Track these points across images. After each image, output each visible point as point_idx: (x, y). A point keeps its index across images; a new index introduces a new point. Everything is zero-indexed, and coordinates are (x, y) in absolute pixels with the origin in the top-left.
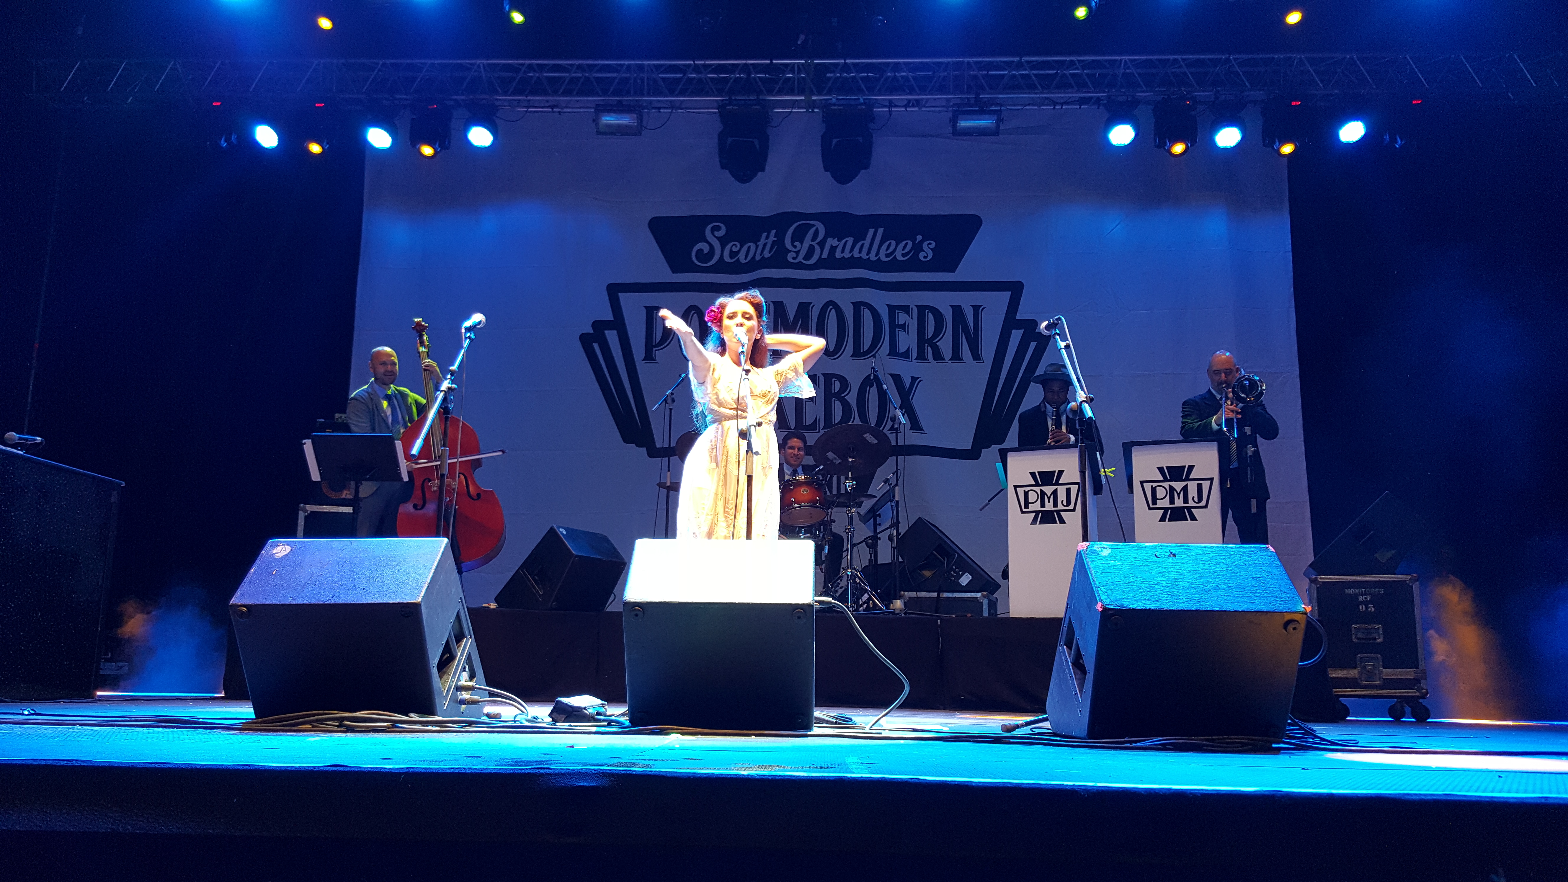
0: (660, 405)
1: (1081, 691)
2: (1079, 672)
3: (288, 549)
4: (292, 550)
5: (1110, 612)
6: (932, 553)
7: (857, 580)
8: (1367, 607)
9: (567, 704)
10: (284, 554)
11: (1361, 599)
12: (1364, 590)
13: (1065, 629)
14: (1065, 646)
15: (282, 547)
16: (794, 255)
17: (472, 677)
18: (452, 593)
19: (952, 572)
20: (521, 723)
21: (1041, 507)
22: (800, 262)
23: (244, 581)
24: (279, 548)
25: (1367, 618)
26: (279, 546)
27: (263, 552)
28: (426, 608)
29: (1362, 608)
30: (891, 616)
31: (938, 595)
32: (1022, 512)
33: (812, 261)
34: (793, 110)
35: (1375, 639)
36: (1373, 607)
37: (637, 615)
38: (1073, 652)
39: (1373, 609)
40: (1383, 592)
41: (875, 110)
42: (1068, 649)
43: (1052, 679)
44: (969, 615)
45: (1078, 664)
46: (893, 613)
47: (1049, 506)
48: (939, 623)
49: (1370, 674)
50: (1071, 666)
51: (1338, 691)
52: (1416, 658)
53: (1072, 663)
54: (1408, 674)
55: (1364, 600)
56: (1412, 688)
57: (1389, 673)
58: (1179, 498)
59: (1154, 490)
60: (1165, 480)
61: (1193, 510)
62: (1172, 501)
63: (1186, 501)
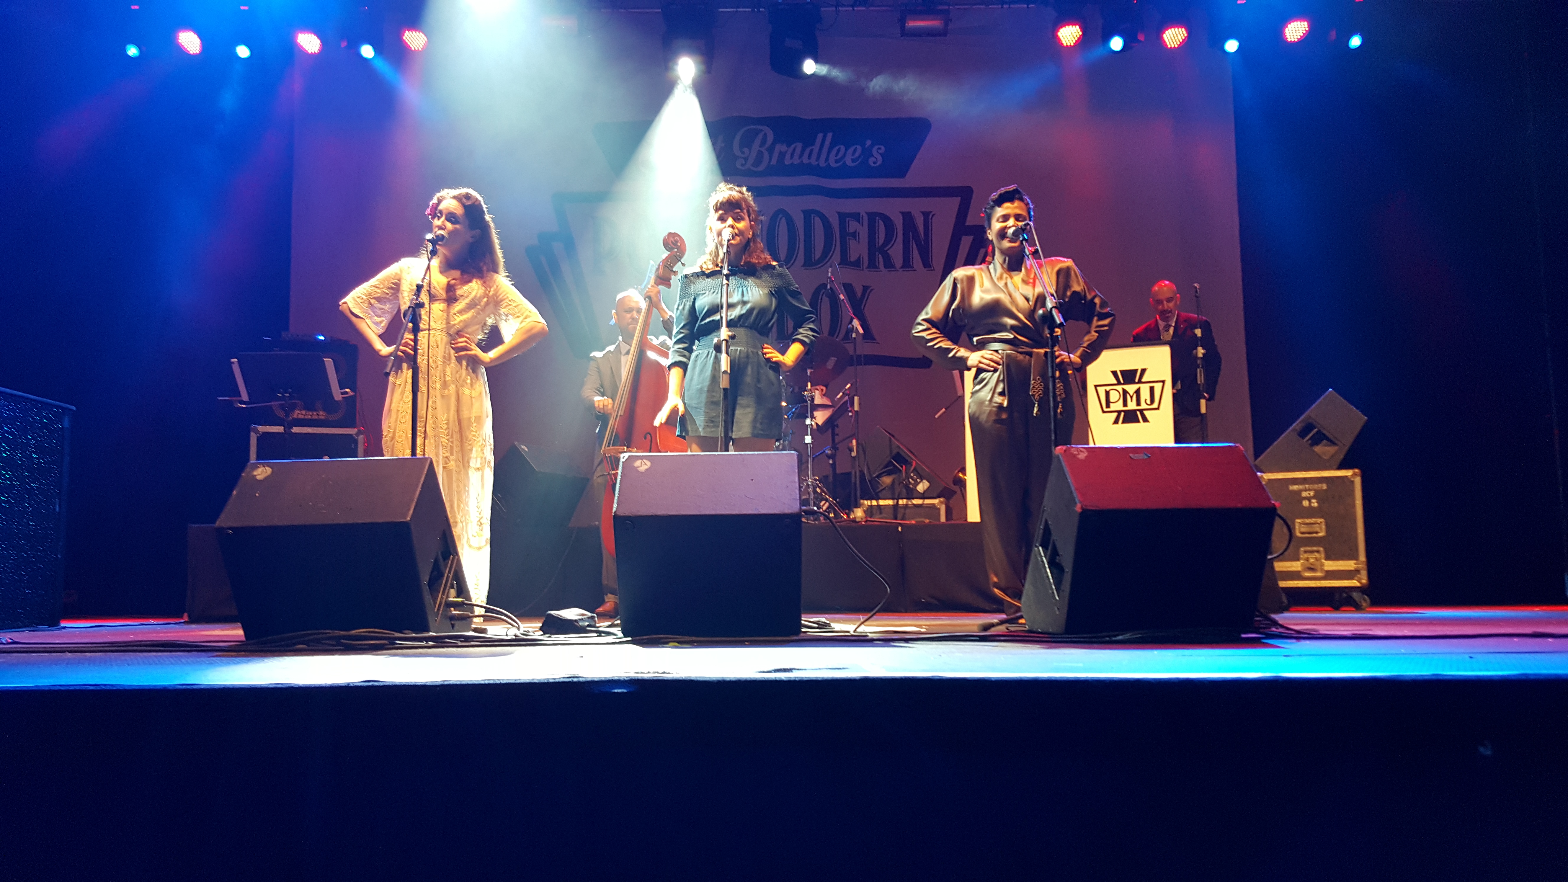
1: (1058, 590)
2: (1056, 569)
3: (269, 470)
4: (273, 471)
5: (1089, 513)
6: (890, 461)
7: (818, 490)
8: (1310, 503)
9: (557, 617)
10: (264, 476)
11: (1304, 494)
12: (1307, 486)
15: (262, 468)
16: (744, 162)
19: (911, 480)
20: (515, 636)
22: (749, 168)
24: (259, 470)
25: (1310, 513)
26: (259, 467)
27: (243, 474)
28: (416, 527)
29: (1306, 503)
30: (854, 524)
31: (898, 502)
33: (761, 168)
34: (739, 10)
35: (1317, 533)
36: (1317, 502)
37: (627, 529)
38: (1049, 551)
39: (1316, 505)
40: (1325, 487)
42: (1044, 550)
44: (927, 521)
45: (1055, 564)
46: (854, 520)
48: (900, 529)
49: (1312, 567)
50: (1047, 566)
51: (1282, 584)
52: (1357, 550)
53: (1049, 563)
54: (1349, 565)
55: (1308, 495)
56: (1352, 579)
57: (1330, 565)
58: (1132, 401)
59: (1107, 394)
60: (1119, 383)
61: (1145, 412)
62: (1125, 404)
63: (1138, 404)
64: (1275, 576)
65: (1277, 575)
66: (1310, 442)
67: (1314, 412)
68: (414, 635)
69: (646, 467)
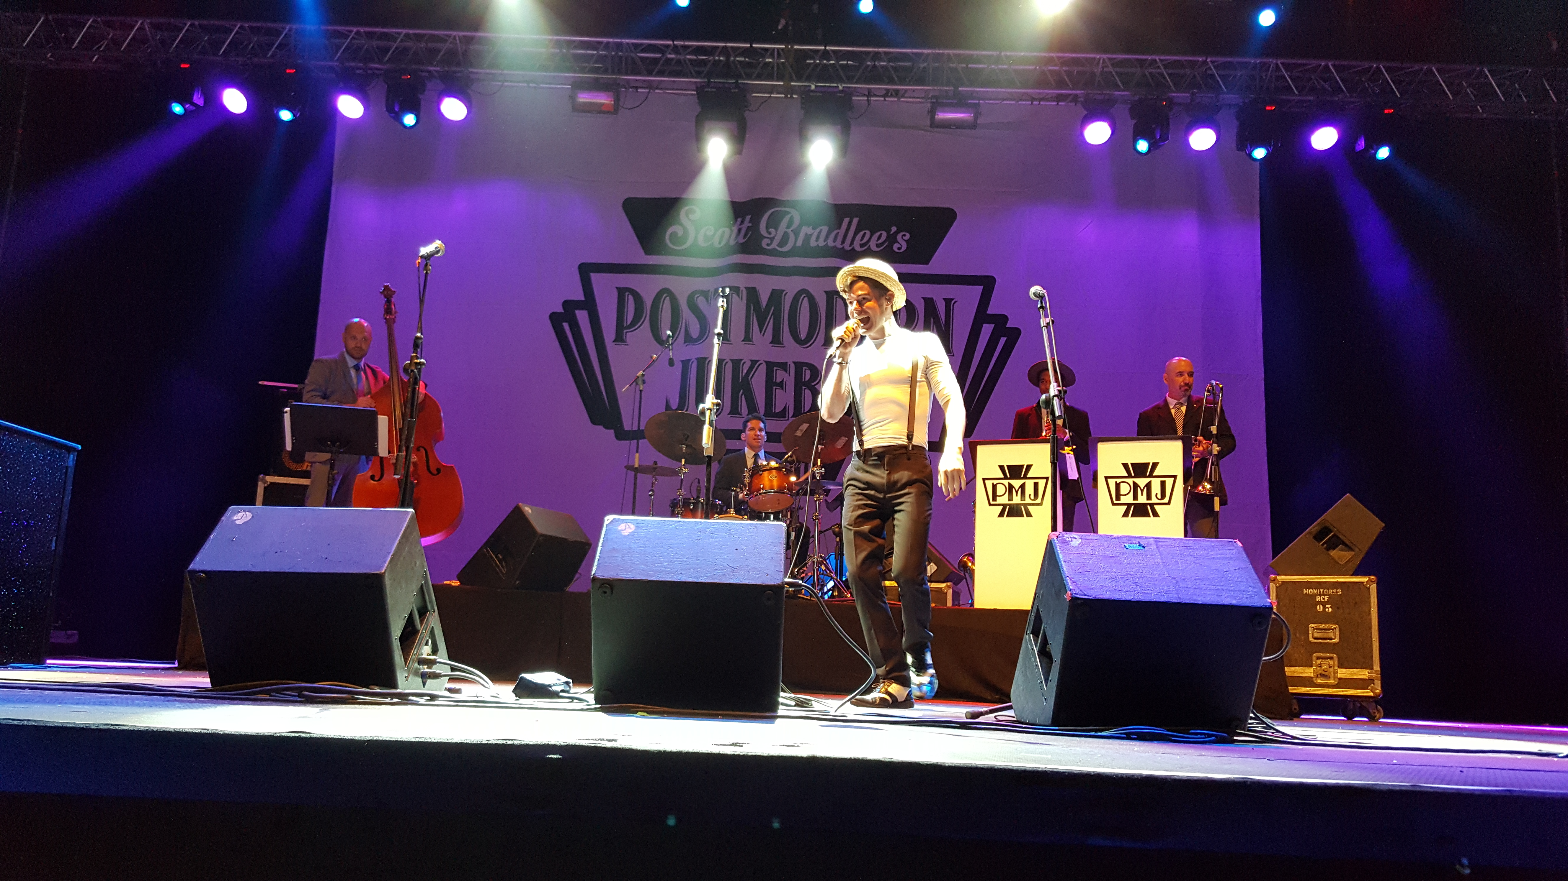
0: (630, 385)
1: (1046, 680)
2: (1046, 660)
3: (249, 515)
4: (253, 517)
5: (1079, 602)
7: (823, 567)
8: (1324, 608)
9: (530, 681)
10: (245, 521)
11: (1318, 599)
12: (1322, 590)
13: (1033, 618)
14: (1031, 635)
15: (243, 513)
16: (768, 241)
17: (435, 651)
18: (417, 565)
20: (485, 699)
21: (1009, 500)
22: (774, 249)
23: (203, 547)
24: (240, 515)
25: (1324, 618)
26: (239, 512)
27: (223, 518)
28: (390, 579)
29: (1320, 608)
32: (990, 505)
33: (787, 248)
34: (772, 95)
35: (1331, 639)
36: (1330, 607)
37: (605, 592)
38: (1039, 641)
39: (1330, 610)
40: (1341, 593)
41: (853, 98)
42: (1036, 638)
43: (1018, 667)
45: (1045, 653)
47: (1017, 500)
49: (1326, 673)
50: (1037, 655)
51: (1292, 690)
52: (1372, 657)
53: (1038, 652)
54: (1363, 674)
55: (1322, 600)
56: (1367, 689)
57: (1343, 673)
58: (1142, 495)
59: (1118, 486)
60: (1130, 476)
61: (1155, 506)
62: (1135, 497)
63: (1149, 497)
64: (1285, 681)
65: (1287, 680)
66: (1325, 545)
67: (1329, 516)
68: (379, 691)
69: (630, 531)
